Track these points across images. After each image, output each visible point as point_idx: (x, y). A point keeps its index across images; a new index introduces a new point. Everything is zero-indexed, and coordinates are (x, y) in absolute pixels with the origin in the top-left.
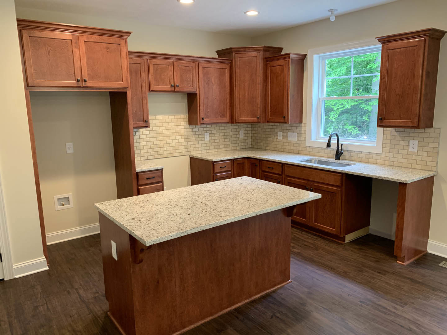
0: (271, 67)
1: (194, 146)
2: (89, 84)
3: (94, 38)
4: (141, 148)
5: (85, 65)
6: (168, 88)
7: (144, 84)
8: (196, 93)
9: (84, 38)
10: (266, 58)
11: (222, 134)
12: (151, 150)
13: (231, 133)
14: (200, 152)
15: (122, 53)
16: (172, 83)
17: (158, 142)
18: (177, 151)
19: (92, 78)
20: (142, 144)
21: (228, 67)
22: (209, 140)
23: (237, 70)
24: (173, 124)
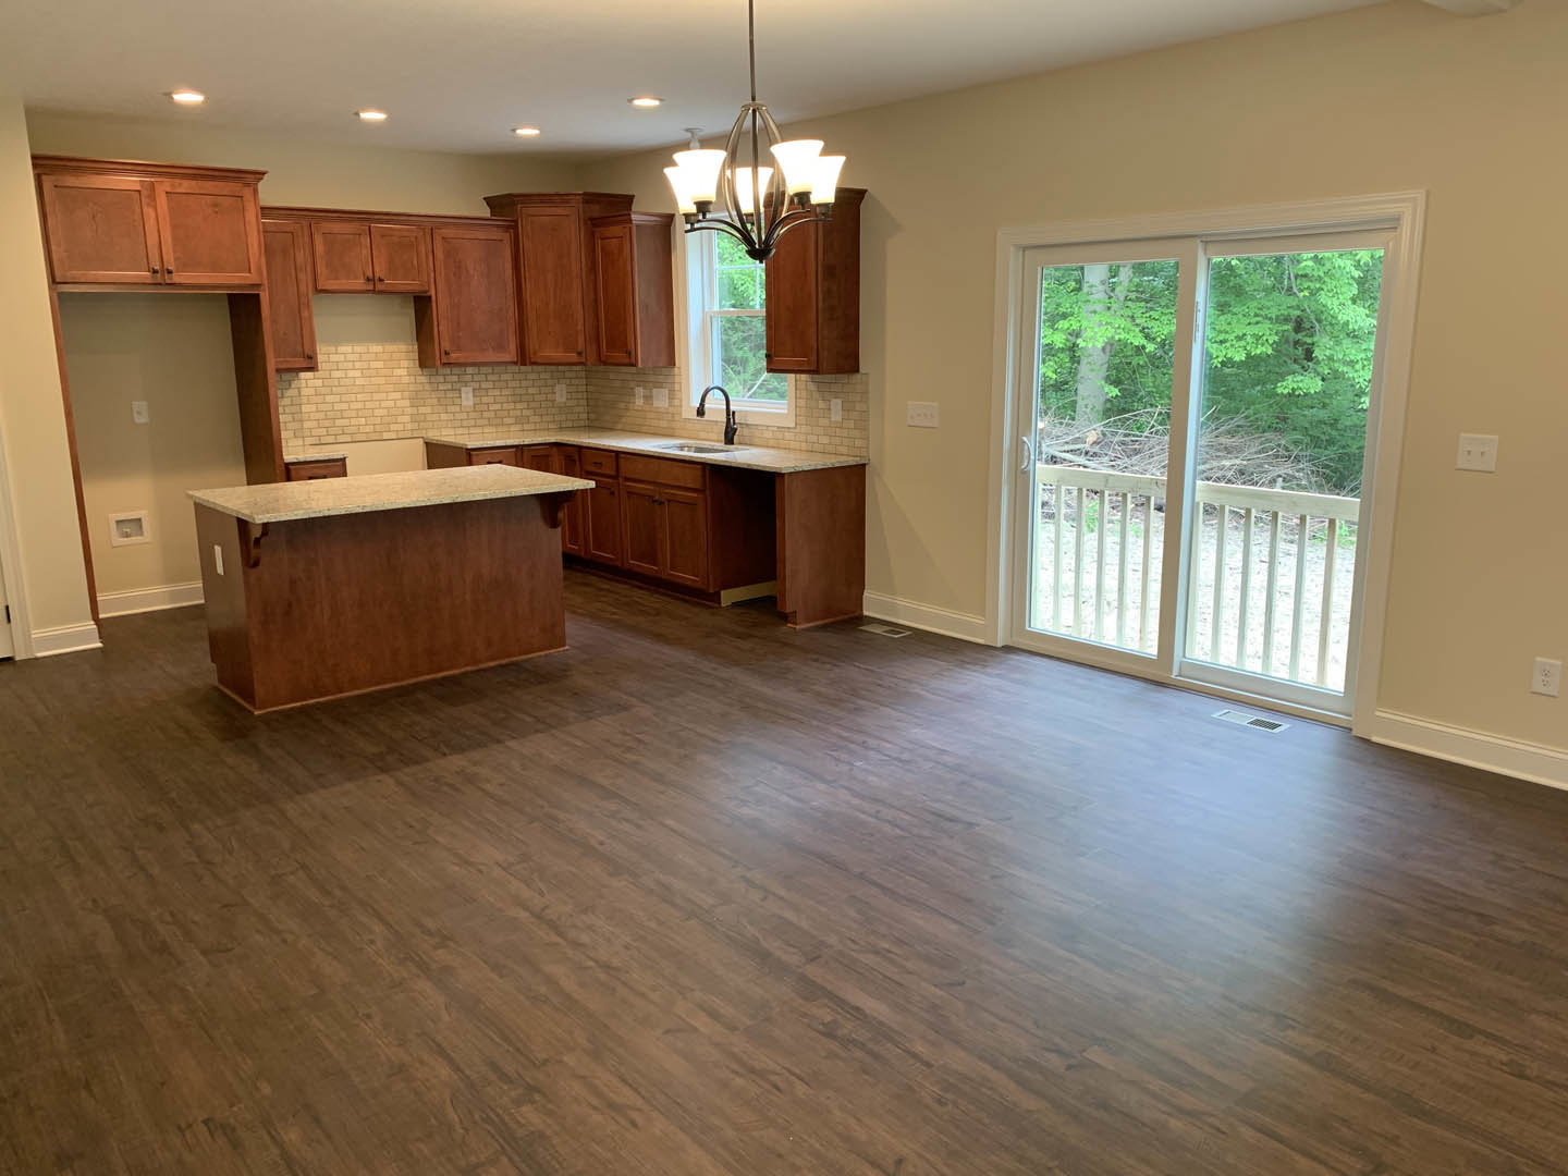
0: (602, 239)
1: (435, 417)
2: (176, 278)
3: (186, 186)
4: (305, 416)
5: (170, 240)
6: (360, 283)
7: (302, 276)
8: (428, 294)
9: (164, 185)
10: (591, 219)
11: (505, 392)
12: (327, 423)
13: (531, 391)
14: (451, 432)
15: (247, 214)
16: (370, 275)
17: (344, 406)
18: (393, 427)
19: (184, 266)
20: (305, 408)
21: (506, 237)
22: (475, 404)
23: (526, 244)
24: (380, 364)
